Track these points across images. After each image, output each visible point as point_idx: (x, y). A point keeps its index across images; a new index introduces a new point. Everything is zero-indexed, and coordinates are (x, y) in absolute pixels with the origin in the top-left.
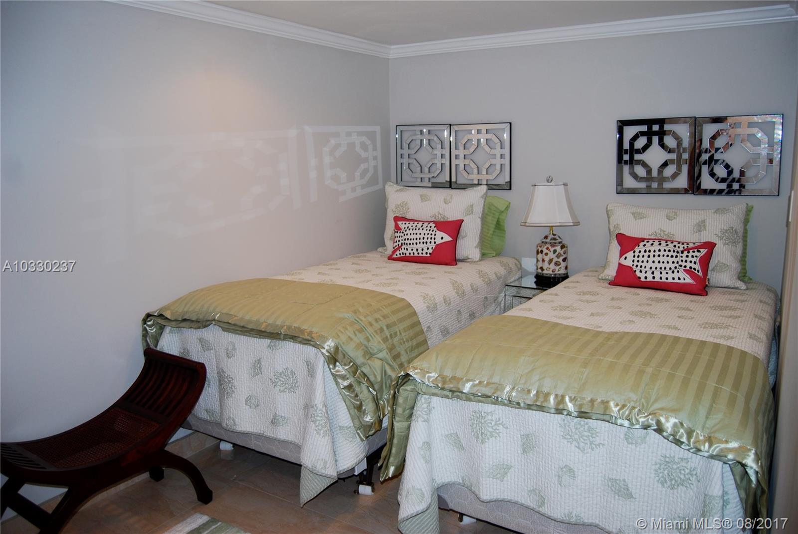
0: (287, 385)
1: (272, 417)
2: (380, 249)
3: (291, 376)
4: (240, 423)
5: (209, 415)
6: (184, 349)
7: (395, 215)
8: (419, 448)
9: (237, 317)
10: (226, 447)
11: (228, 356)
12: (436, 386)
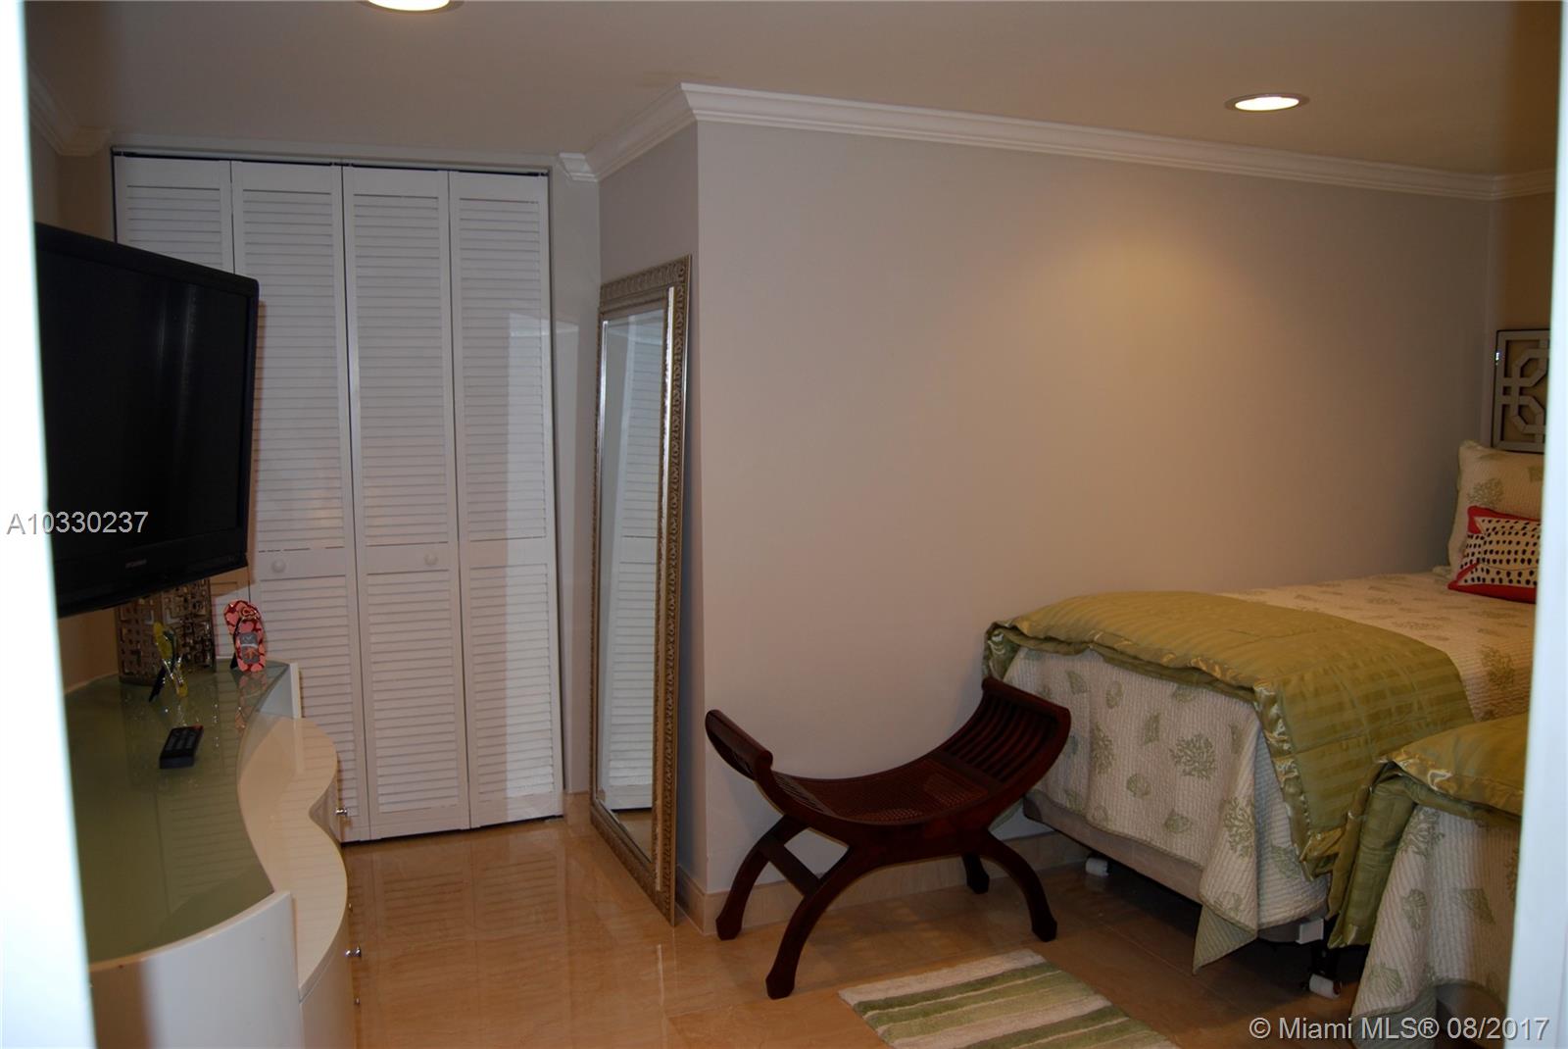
0: (1197, 764)
1: (1167, 816)
2: (1438, 569)
3: (1205, 750)
4: (1116, 819)
5: (1070, 801)
6: (1044, 687)
7: (1473, 505)
8: (1402, 898)
9: (1128, 640)
10: (1097, 868)
11: (1108, 704)
12: (1444, 792)
